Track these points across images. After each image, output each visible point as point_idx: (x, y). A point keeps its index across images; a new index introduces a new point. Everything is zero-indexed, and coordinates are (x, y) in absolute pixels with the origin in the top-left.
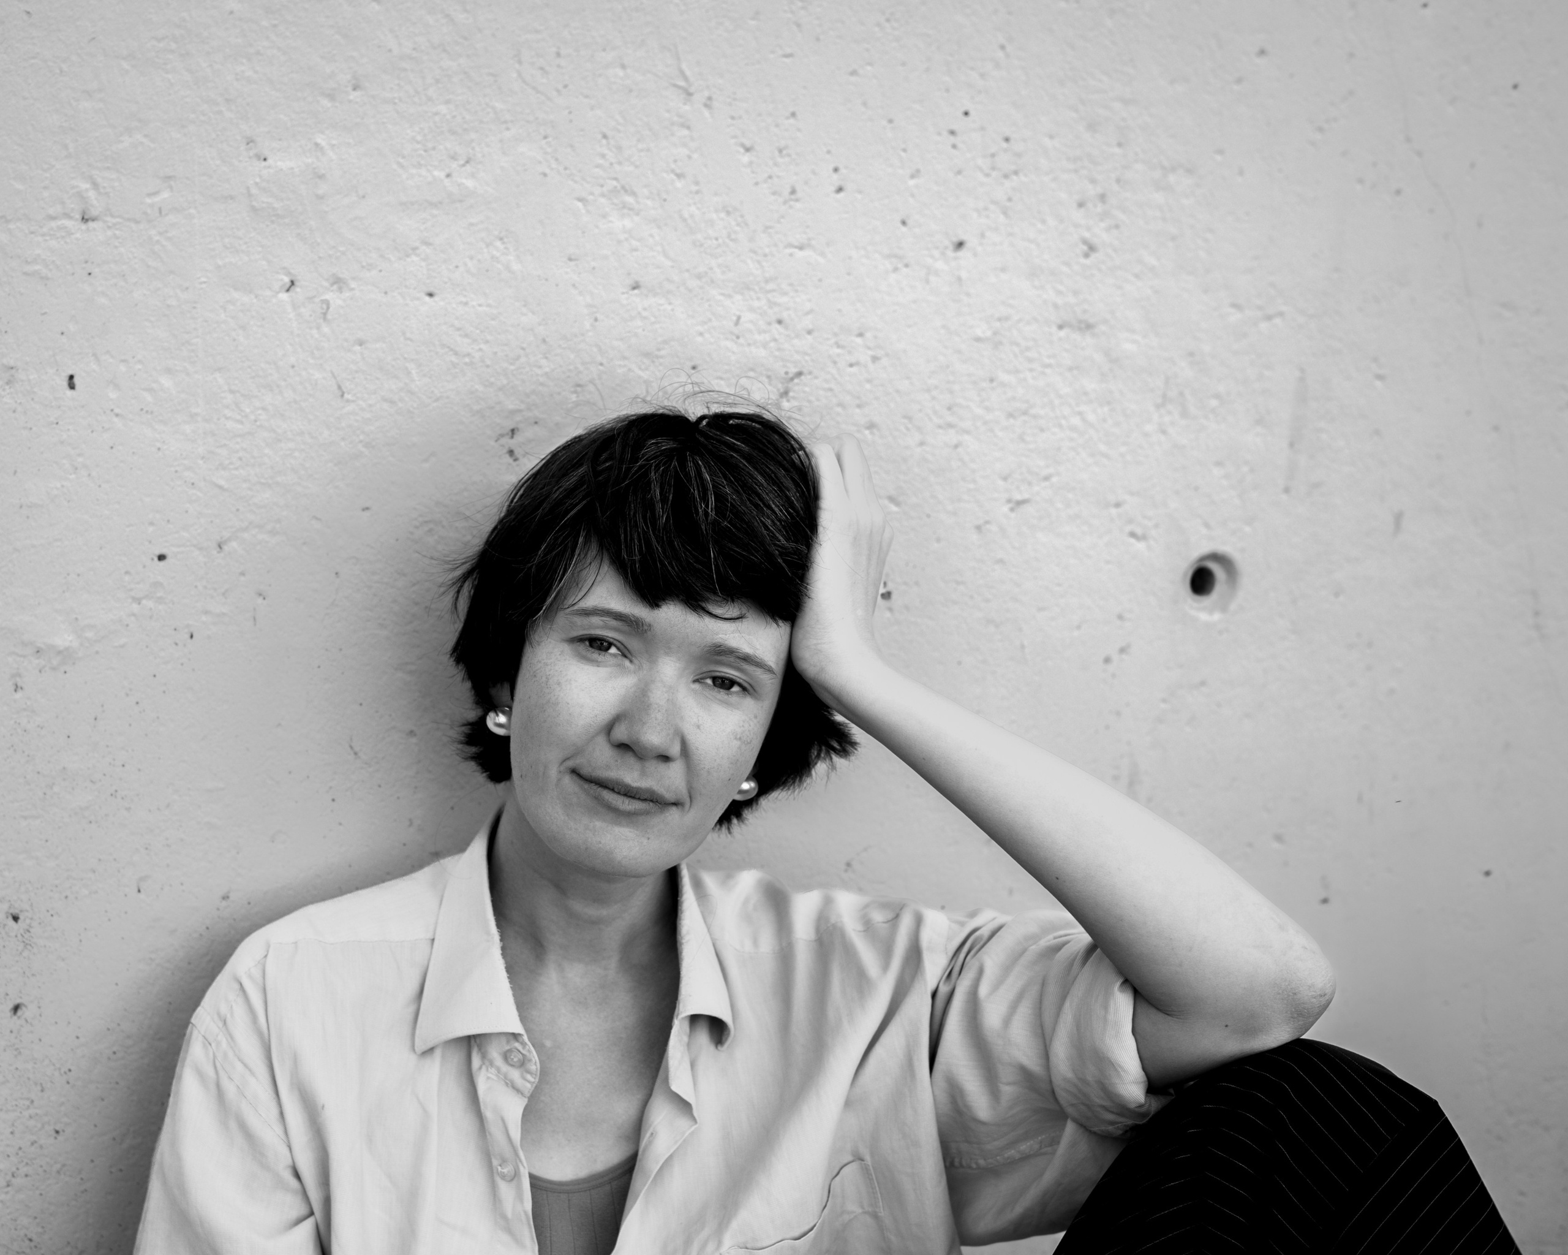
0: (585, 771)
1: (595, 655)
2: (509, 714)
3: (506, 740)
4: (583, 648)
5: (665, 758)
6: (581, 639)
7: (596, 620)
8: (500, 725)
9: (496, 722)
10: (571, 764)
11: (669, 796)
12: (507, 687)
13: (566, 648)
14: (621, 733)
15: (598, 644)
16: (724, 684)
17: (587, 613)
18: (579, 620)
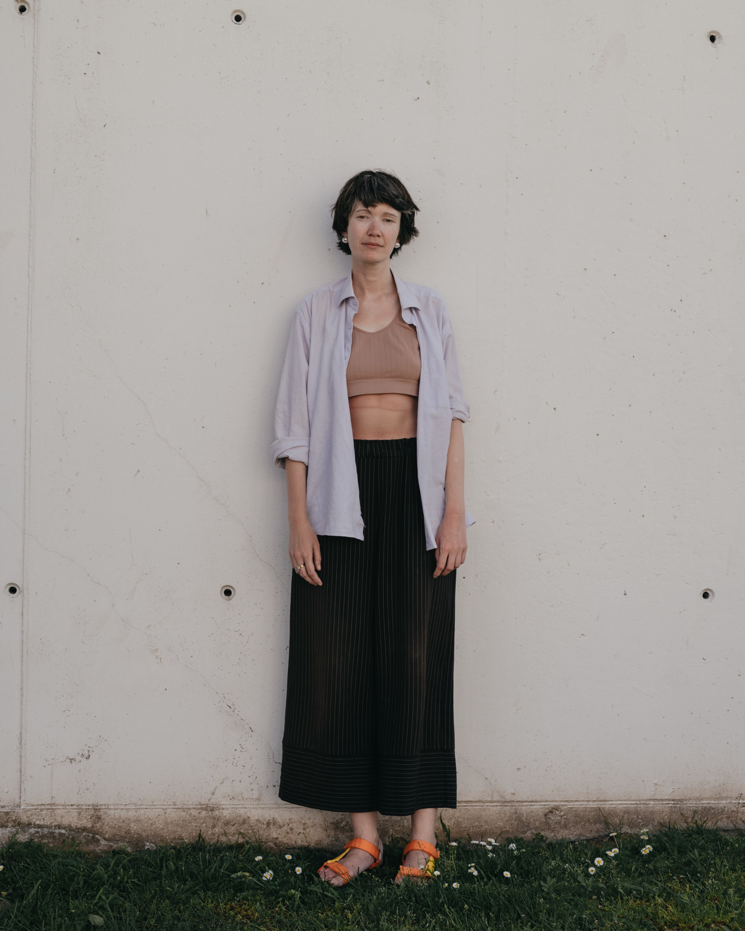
0: (364, 243)
1: (362, 219)
2: (347, 238)
3: (348, 244)
4: (359, 219)
5: (379, 236)
6: (358, 217)
7: (361, 212)
8: (345, 240)
9: (344, 240)
10: (361, 242)
11: (381, 245)
12: (346, 233)
13: (356, 219)
14: (370, 233)
15: (362, 217)
16: (388, 221)
17: (359, 211)
18: (358, 213)
